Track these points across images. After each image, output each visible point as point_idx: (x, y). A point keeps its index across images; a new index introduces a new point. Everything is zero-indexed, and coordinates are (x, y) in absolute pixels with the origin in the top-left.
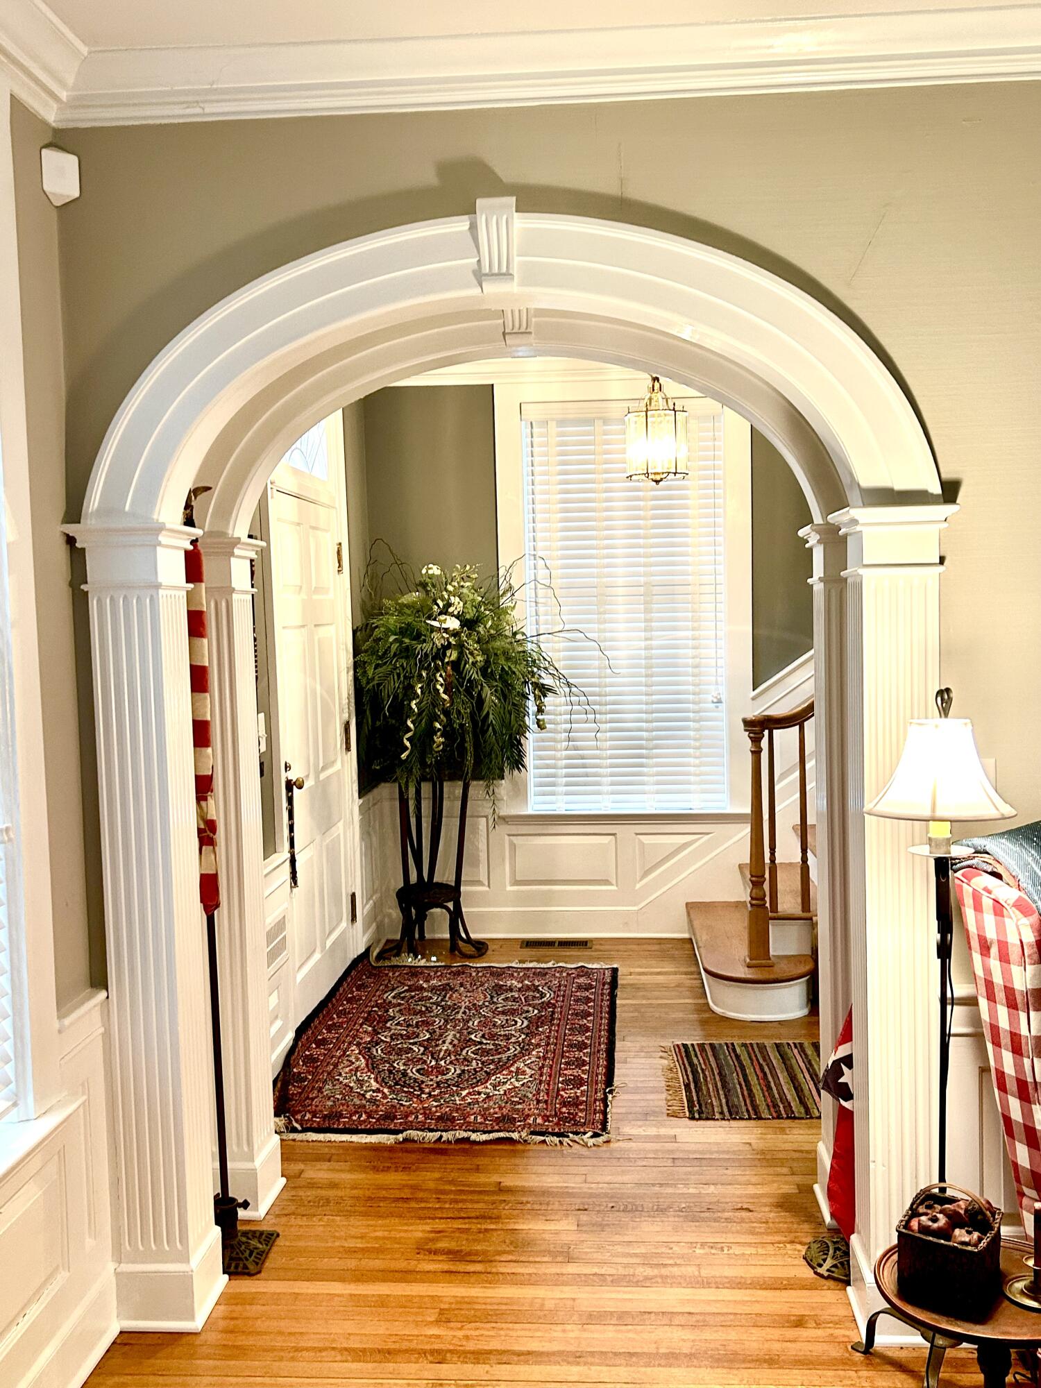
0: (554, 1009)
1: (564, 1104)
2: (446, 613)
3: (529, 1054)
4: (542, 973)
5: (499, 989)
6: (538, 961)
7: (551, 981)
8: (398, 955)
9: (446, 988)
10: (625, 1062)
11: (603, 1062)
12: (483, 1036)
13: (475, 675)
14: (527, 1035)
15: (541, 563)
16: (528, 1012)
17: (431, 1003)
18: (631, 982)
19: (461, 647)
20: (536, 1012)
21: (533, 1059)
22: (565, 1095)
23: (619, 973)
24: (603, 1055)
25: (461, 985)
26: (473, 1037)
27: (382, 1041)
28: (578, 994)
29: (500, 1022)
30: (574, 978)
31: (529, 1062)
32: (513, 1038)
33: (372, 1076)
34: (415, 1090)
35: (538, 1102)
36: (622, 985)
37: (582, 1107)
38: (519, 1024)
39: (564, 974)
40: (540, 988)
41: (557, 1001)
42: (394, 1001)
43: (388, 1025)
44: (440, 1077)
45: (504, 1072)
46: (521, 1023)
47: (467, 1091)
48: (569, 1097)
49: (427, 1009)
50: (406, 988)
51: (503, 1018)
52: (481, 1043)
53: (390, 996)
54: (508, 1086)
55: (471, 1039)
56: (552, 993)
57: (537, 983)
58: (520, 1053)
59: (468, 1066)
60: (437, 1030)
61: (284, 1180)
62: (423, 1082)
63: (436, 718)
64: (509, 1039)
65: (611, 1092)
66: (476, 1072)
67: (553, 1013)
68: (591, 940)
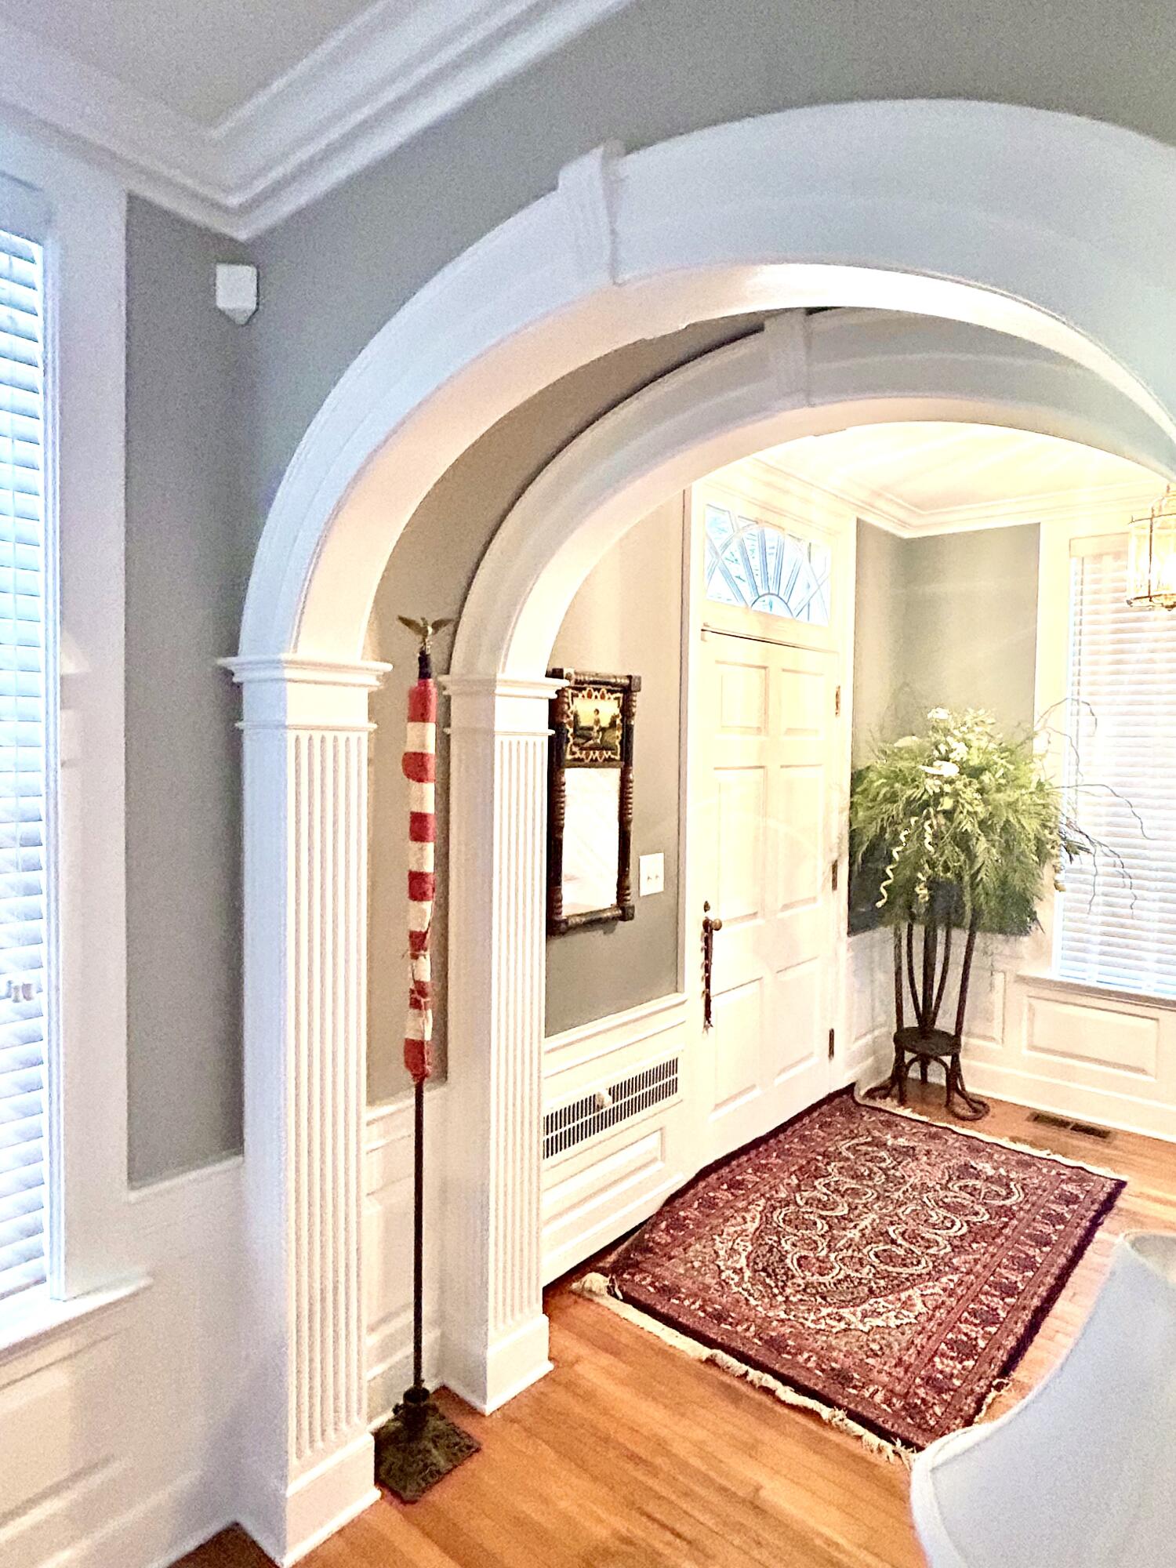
0: (1011, 1219)
1: (929, 1381)
2: (947, 759)
3: (937, 1280)
4: (1026, 1163)
5: (966, 1170)
6: (1033, 1144)
7: (1030, 1178)
8: (885, 1097)
9: (910, 1152)
10: (1051, 1339)
11: (1020, 1329)
12: (903, 1234)
13: (969, 827)
14: (954, 1247)
15: (1085, 709)
16: (976, 1214)
17: (880, 1168)
18: (1133, 1208)
19: (956, 794)
20: (987, 1216)
21: (937, 1290)
22: (939, 1366)
23: (1125, 1190)
24: (1027, 1316)
25: (928, 1153)
26: (891, 1229)
27: (796, 1203)
28: (1054, 1207)
29: (935, 1218)
30: (1062, 1181)
31: (929, 1292)
32: (935, 1248)
33: (750, 1248)
34: (777, 1286)
35: (900, 1362)
36: (1121, 1210)
37: (945, 1397)
38: (955, 1228)
39: (1054, 1172)
40: (1012, 1184)
41: (1021, 1209)
42: (845, 1153)
43: (816, 1183)
44: (815, 1277)
45: (890, 1297)
46: (960, 1228)
47: (829, 1310)
48: (941, 1372)
49: (869, 1175)
50: (869, 1139)
51: (943, 1212)
52: (893, 1242)
53: (843, 1146)
54: (879, 1322)
55: (887, 1232)
56: (1022, 1195)
57: (1013, 1175)
58: (929, 1274)
59: (857, 1271)
60: (860, 1207)
61: (550, 1366)
62: (793, 1277)
63: (920, 868)
64: (928, 1248)
65: (999, 1387)
66: (860, 1283)
67: (1006, 1225)
68: (1117, 1132)
